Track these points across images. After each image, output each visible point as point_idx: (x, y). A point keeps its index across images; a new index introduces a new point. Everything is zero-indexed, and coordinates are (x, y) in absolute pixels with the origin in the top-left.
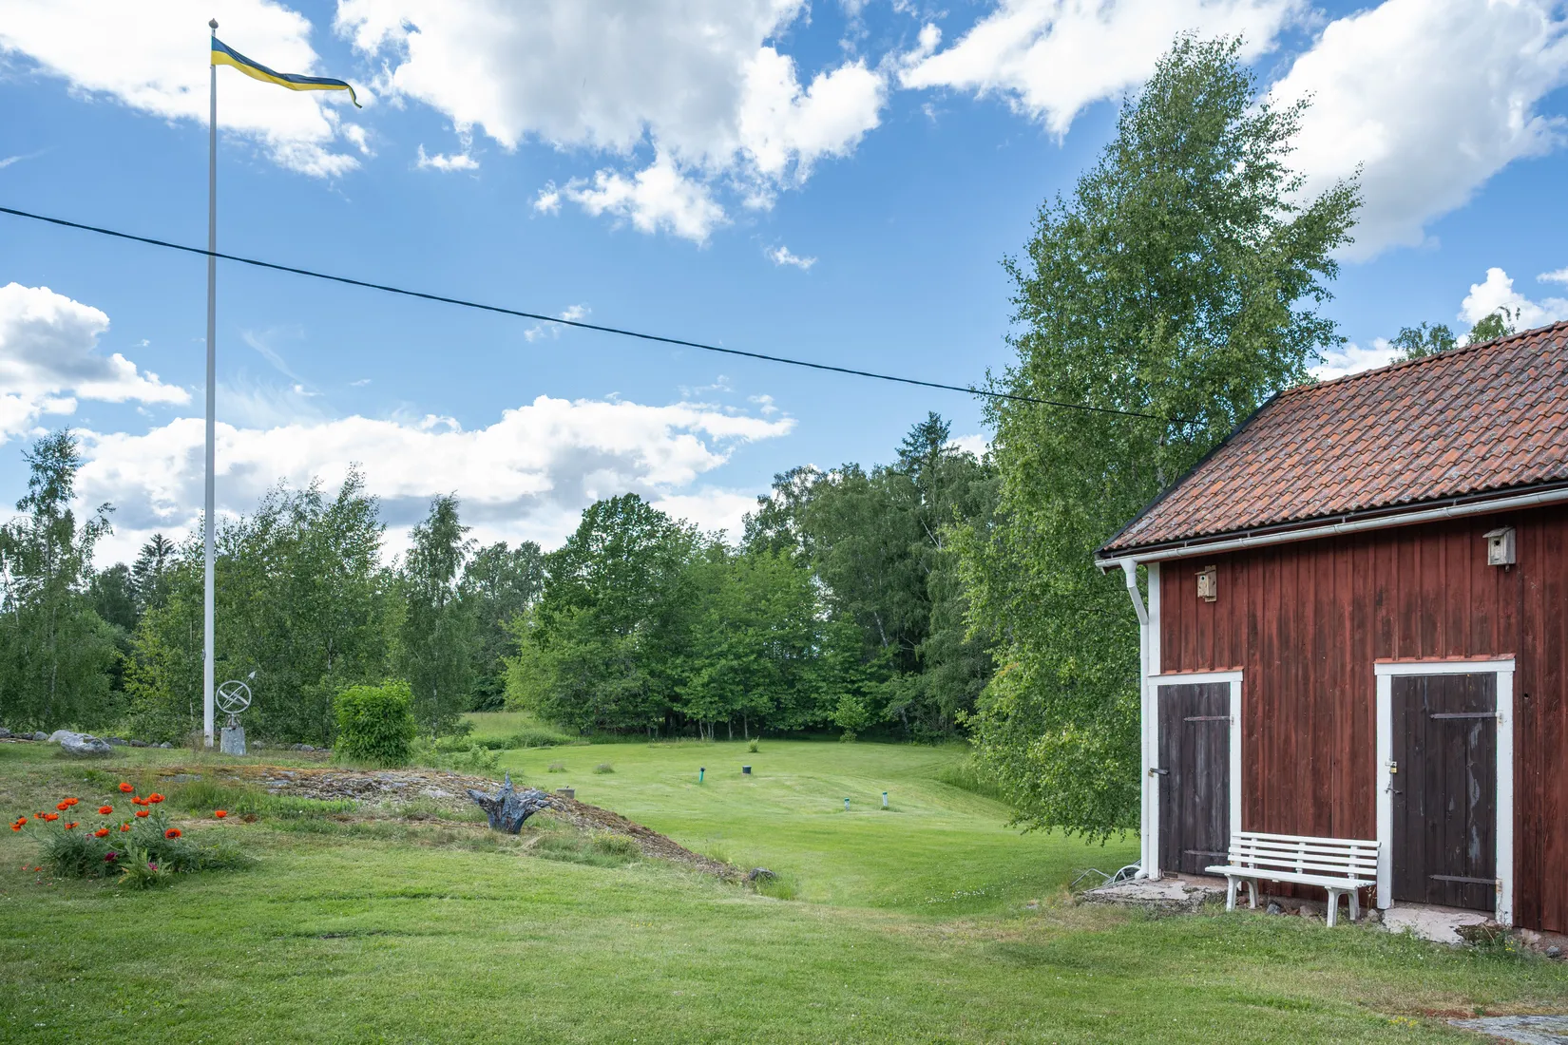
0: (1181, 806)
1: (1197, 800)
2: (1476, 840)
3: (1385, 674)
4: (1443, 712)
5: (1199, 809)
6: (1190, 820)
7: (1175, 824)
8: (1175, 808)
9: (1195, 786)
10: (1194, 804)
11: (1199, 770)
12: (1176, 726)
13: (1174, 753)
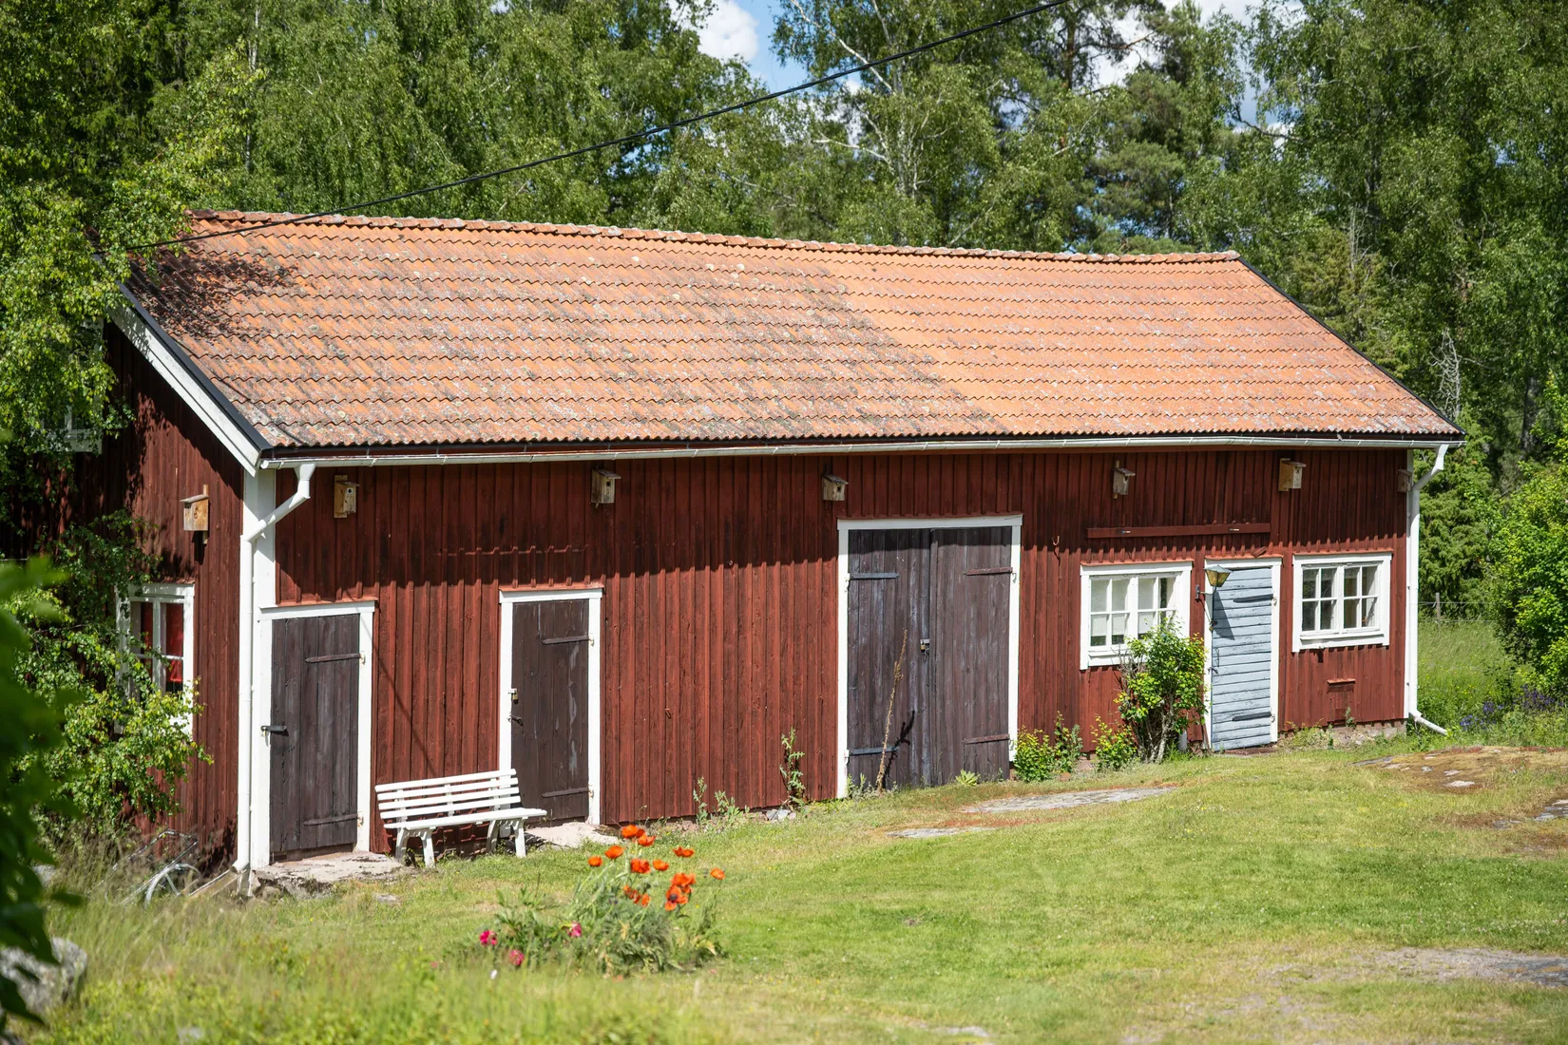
0: (299, 769)
1: (319, 757)
2: (575, 753)
3: (507, 605)
4: (552, 637)
5: (320, 768)
6: (310, 783)
7: (292, 790)
8: (292, 770)
9: (317, 740)
10: (315, 763)
11: (321, 721)
12: (296, 668)
13: (292, 704)
